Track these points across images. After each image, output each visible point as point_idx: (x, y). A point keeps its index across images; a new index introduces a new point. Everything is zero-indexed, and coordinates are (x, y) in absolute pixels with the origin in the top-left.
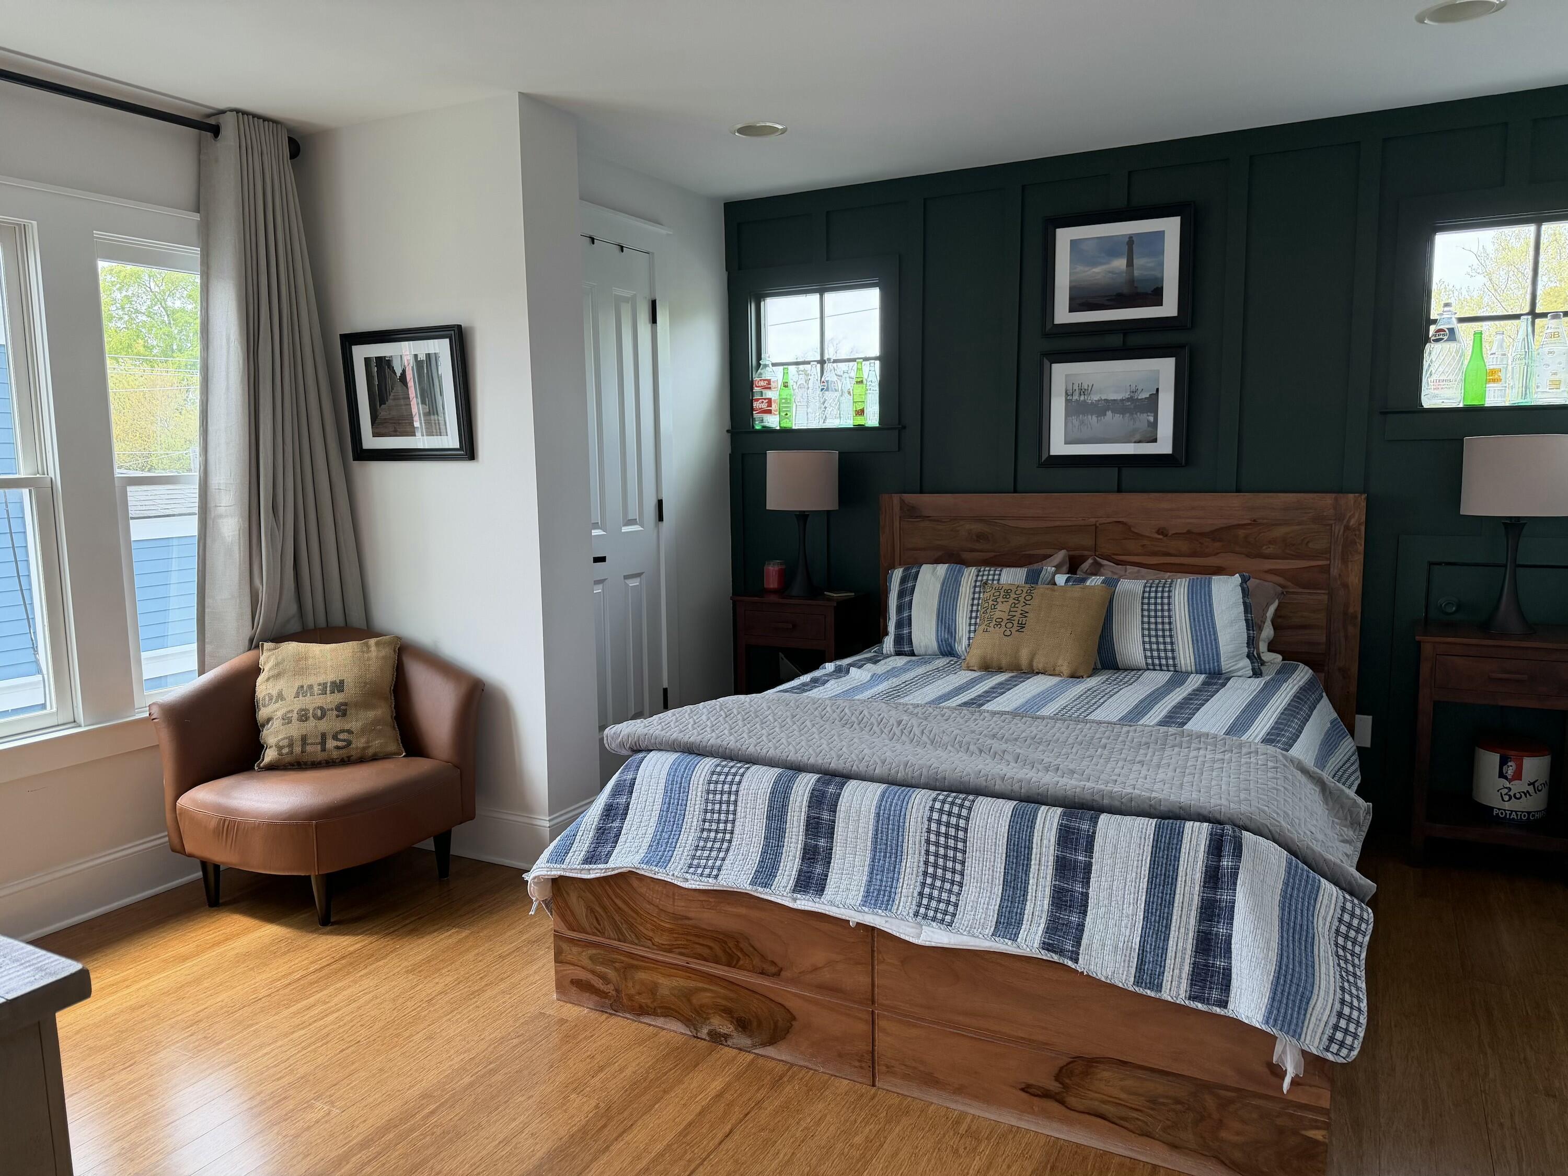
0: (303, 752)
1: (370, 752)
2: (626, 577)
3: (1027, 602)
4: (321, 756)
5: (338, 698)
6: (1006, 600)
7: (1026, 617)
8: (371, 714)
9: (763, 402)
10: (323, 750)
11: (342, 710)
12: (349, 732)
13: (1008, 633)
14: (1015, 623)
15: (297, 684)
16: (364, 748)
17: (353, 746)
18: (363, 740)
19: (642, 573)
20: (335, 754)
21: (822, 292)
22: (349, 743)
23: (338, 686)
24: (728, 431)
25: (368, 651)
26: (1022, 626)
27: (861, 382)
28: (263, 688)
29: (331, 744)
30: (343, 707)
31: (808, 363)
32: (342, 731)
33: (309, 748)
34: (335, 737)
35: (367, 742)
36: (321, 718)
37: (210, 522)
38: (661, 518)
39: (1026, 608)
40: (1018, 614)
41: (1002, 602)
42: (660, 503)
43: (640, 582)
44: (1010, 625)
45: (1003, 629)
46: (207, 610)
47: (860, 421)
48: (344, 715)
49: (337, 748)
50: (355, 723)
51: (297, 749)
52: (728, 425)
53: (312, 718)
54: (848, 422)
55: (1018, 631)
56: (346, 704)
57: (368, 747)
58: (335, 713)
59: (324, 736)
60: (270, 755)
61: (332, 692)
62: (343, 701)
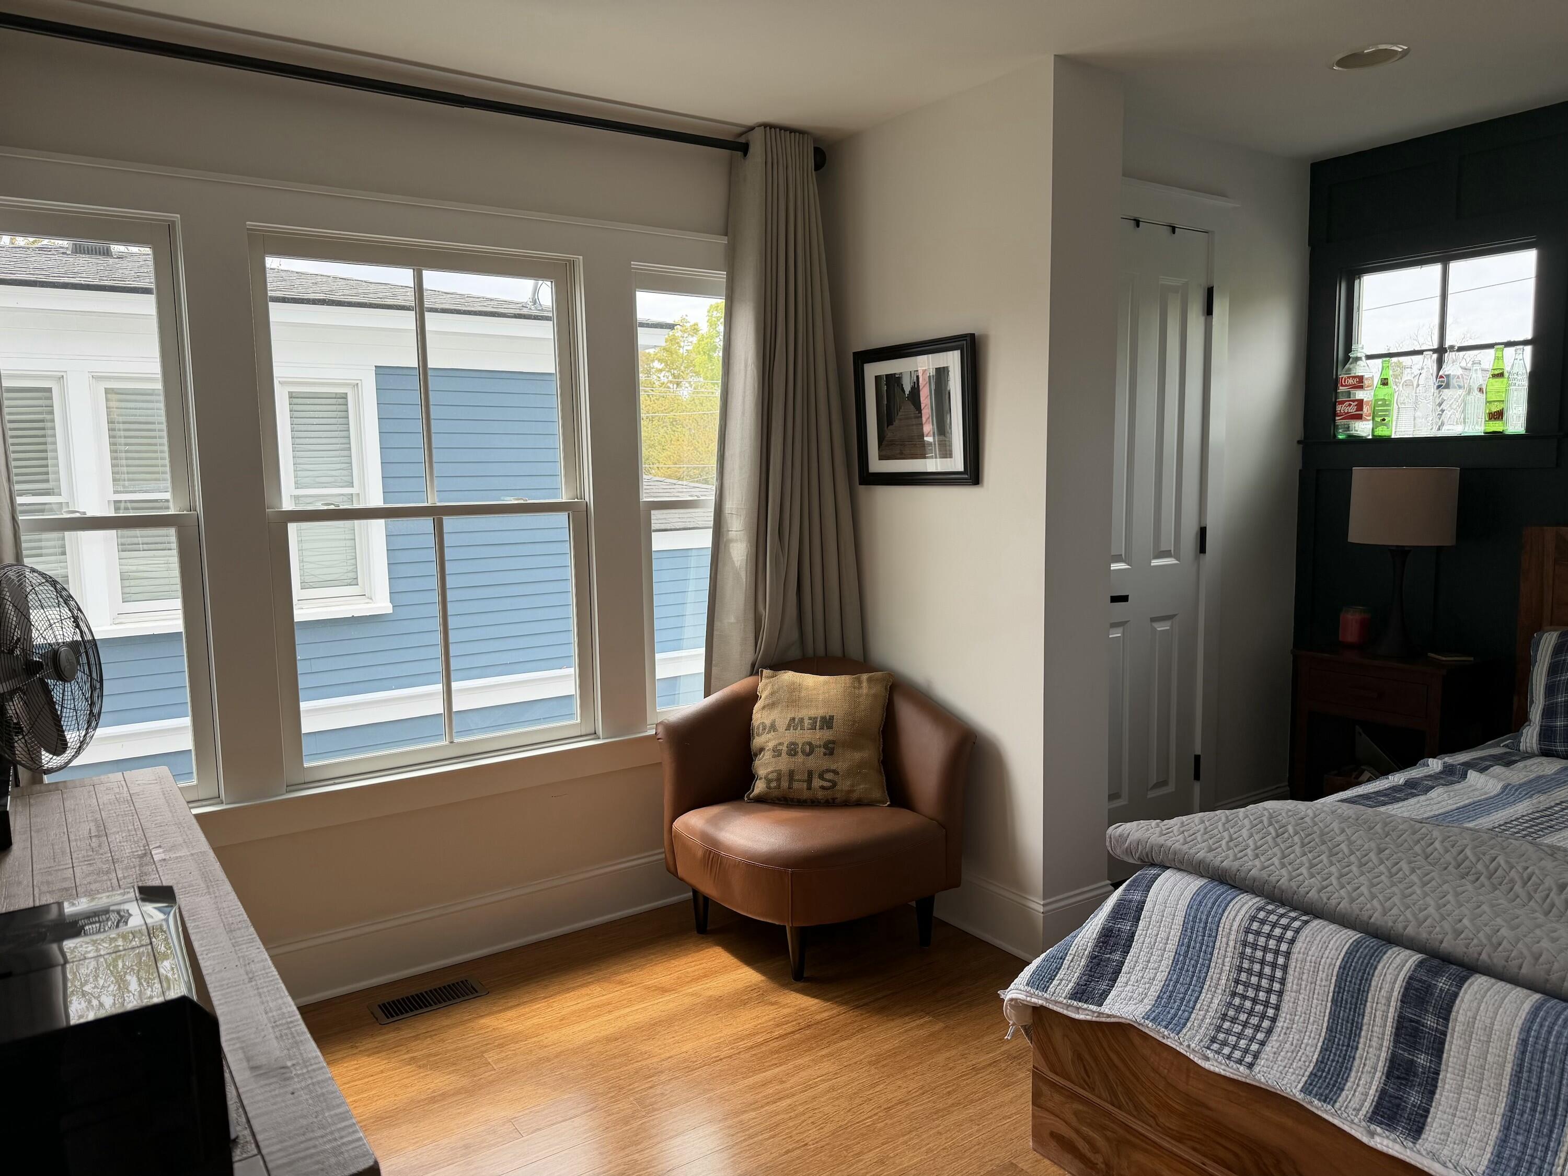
0: (790, 788)
1: (855, 796)
2: (1154, 620)
4: (806, 795)
5: (827, 735)
8: (857, 756)
9: (1350, 405)
10: (809, 788)
11: (830, 748)
12: (835, 772)
15: (790, 716)
16: (849, 792)
17: (838, 787)
18: (848, 783)
19: (1175, 615)
20: (820, 794)
21: (1445, 260)
22: (834, 784)
23: (827, 722)
24: (1299, 442)
25: (860, 687)
27: (1501, 375)
28: (760, 716)
29: (817, 783)
30: (830, 745)
31: (1420, 352)
32: (828, 771)
33: (796, 785)
34: (821, 777)
35: (852, 786)
36: (808, 755)
37: (722, 546)
38: (1202, 549)
42: (1203, 531)
43: (1172, 627)
46: (715, 633)
47: (1496, 426)
48: (831, 753)
49: (823, 788)
50: (844, 762)
51: (785, 784)
52: (1299, 435)
53: (800, 753)
54: (1477, 427)
56: (833, 742)
57: (853, 791)
58: (823, 750)
59: (810, 774)
60: (759, 787)
61: (821, 728)
62: (831, 738)
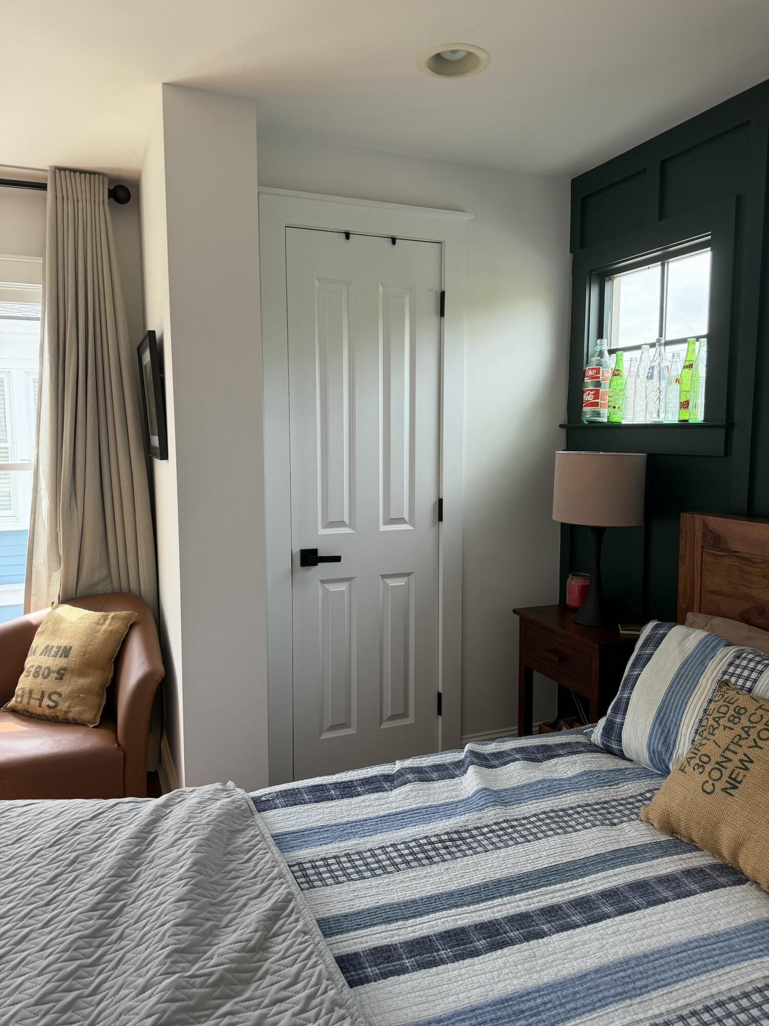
0: (28, 704)
1: (70, 716)
2: (383, 577)
3: (760, 743)
4: (38, 711)
5: (60, 662)
6: (731, 725)
7: (747, 769)
8: (82, 682)
10: (40, 706)
11: (61, 674)
12: (60, 695)
13: (709, 788)
14: (726, 773)
15: (48, 643)
16: (66, 712)
17: (58, 708)
18: (67, 704)
19: (412, 573)
20: (47, 712)
21: (663, 259)
22: (57, 704)
23: (66, 652)
24: (561, 426)
25: (103, 623)
26: (734, 784)
28: (38, 642)
29: (46, 702)
30: (62, 672)
32: (55, 693)
33: (32, 702)
34: (50, 698)
35: (69, 707)
36: (45, 678)
38: (440, 518)
39: (754, 753)
40: (735, 759)
41: (725, 727)
42: (440, 501)
43: (408, 583)
44: (715, 774)
45: (705, 777)
46: (33, 570)
48: (61, 679)
49: (49, 706)
50: (65, 688)
51: (25, 700)
53: (41, 676)
55: (724, 790)
56: (65, 669)
57: (69, 712)
58: (56, 675)
59: (43, 693)
60: (12, 702)
61: (61, 656)
62: (64, 666)
